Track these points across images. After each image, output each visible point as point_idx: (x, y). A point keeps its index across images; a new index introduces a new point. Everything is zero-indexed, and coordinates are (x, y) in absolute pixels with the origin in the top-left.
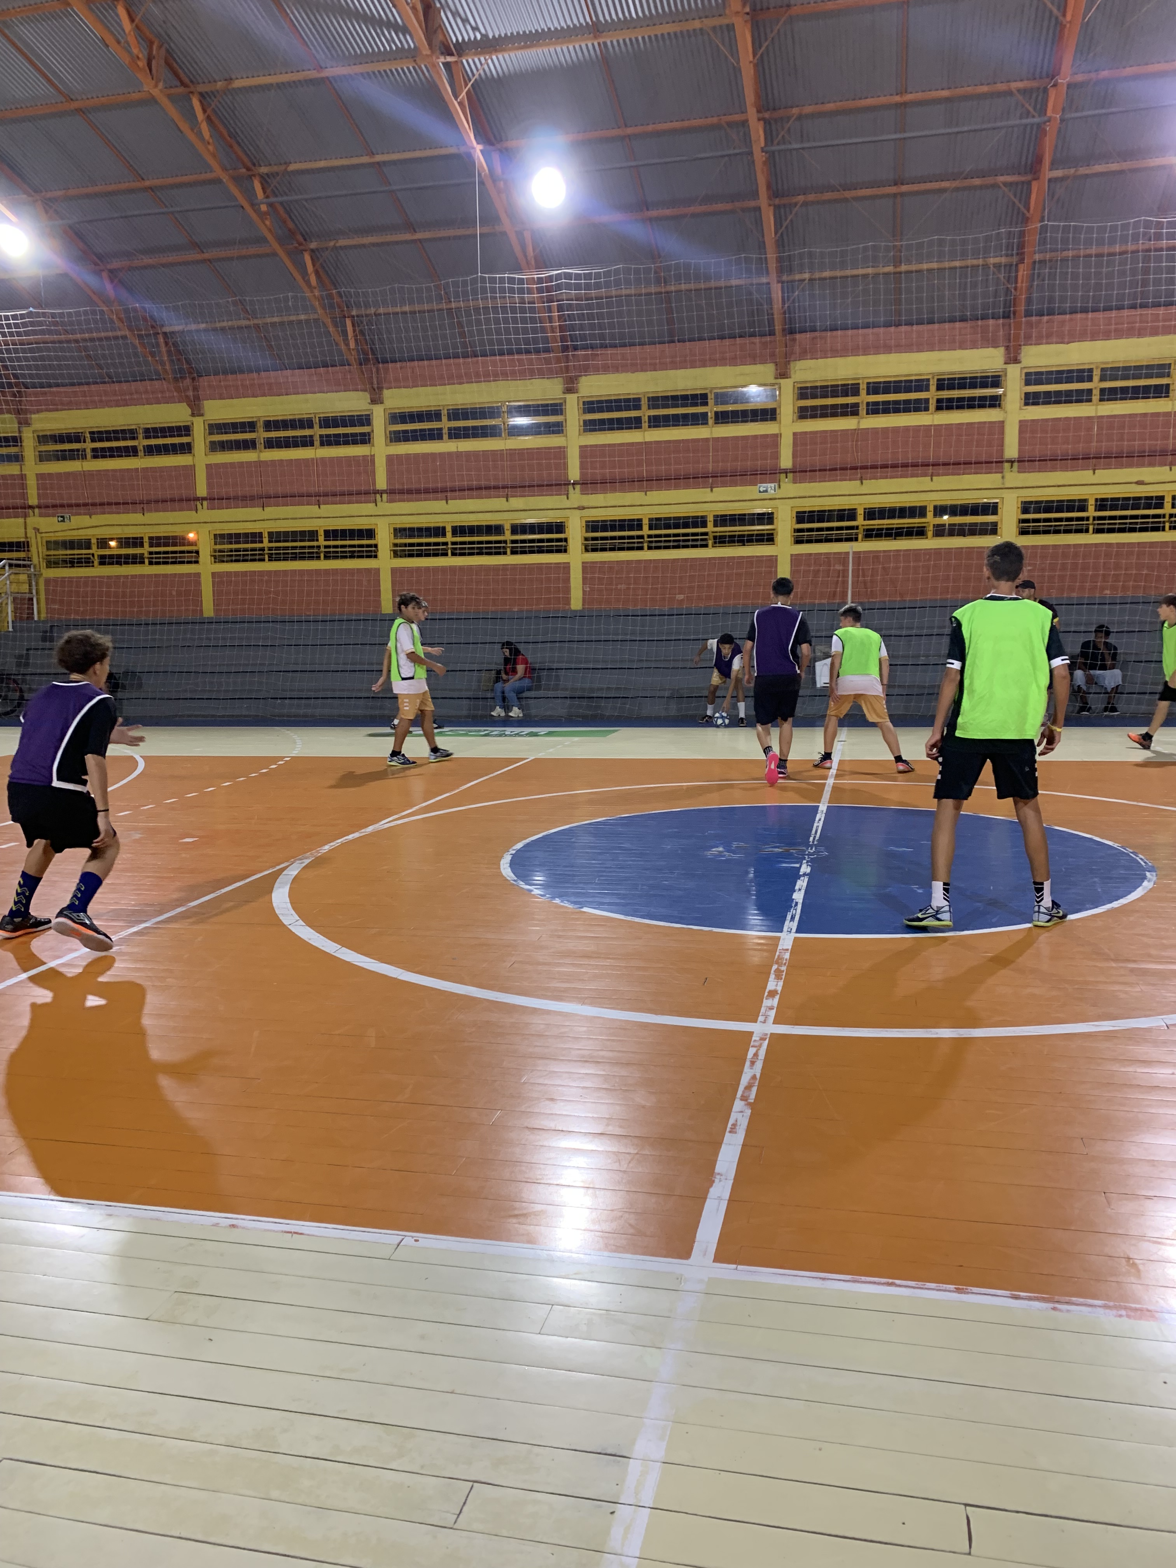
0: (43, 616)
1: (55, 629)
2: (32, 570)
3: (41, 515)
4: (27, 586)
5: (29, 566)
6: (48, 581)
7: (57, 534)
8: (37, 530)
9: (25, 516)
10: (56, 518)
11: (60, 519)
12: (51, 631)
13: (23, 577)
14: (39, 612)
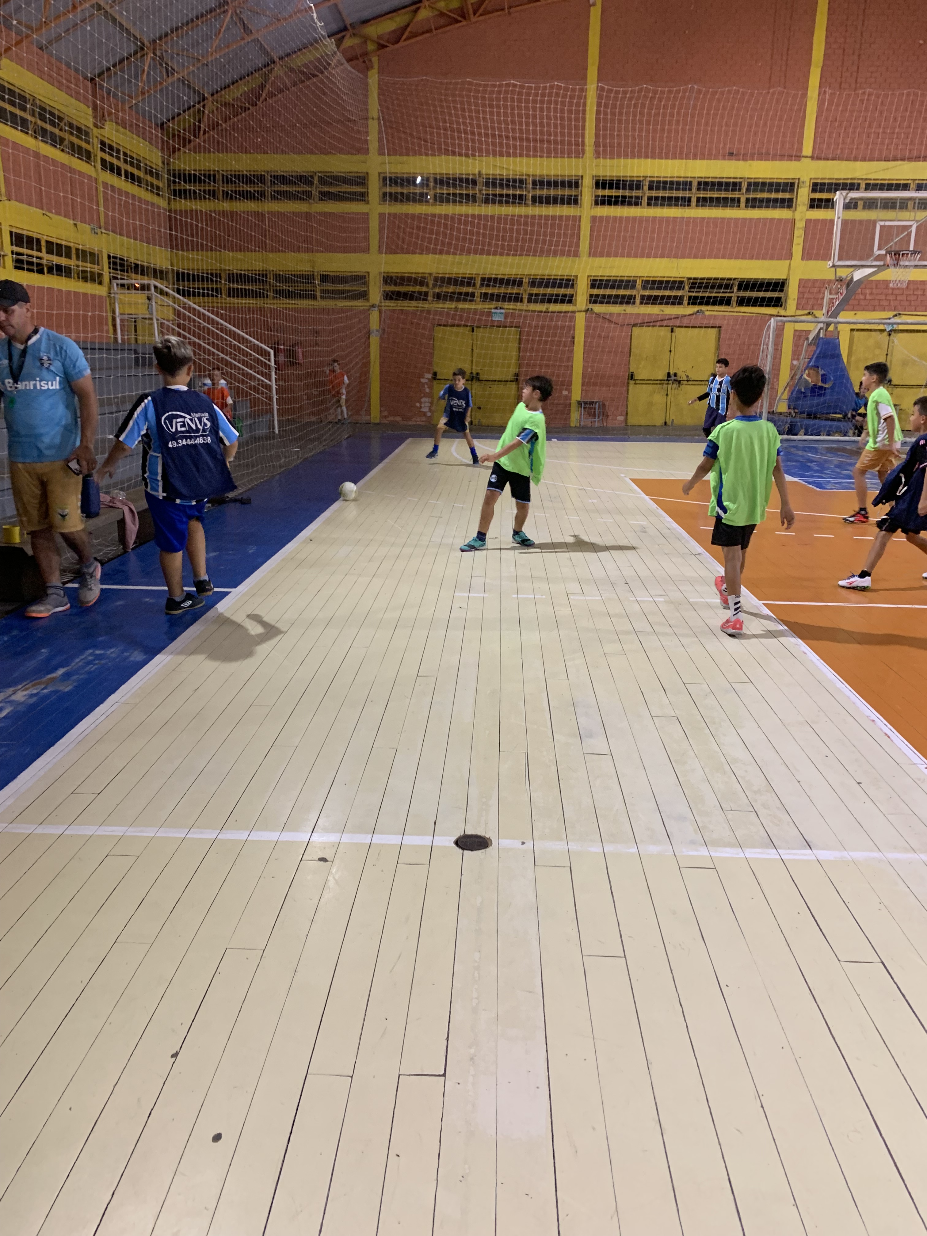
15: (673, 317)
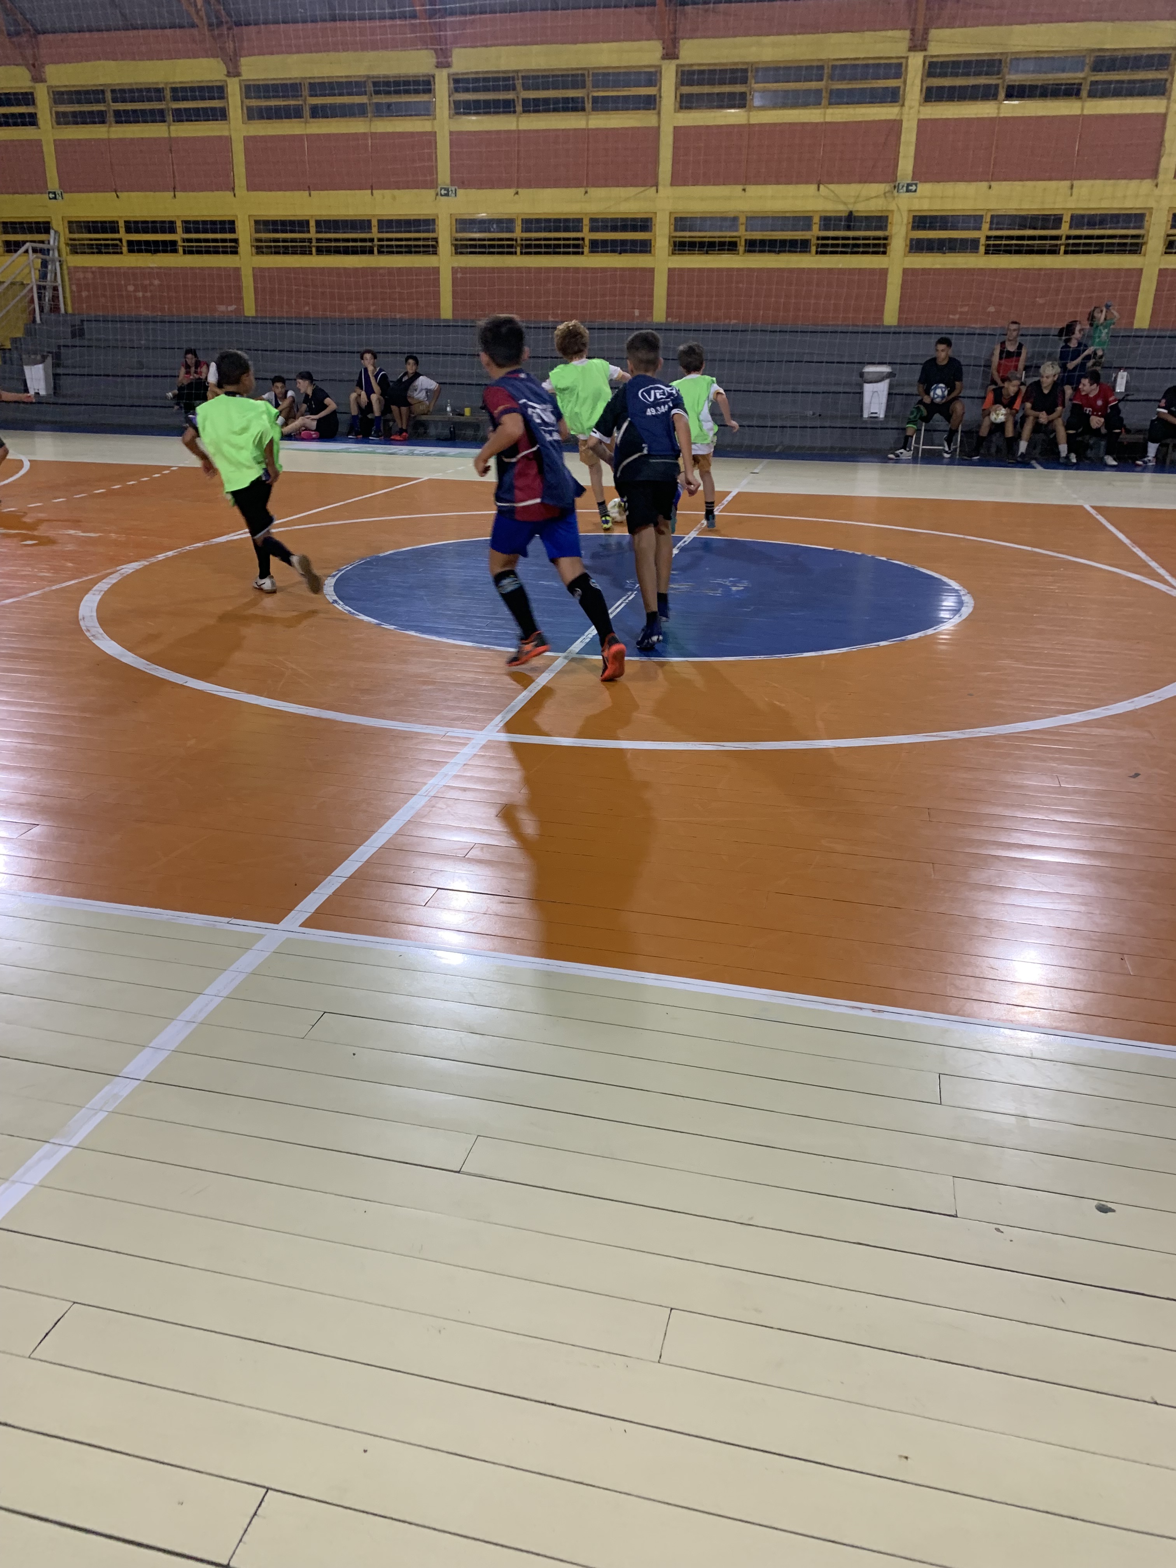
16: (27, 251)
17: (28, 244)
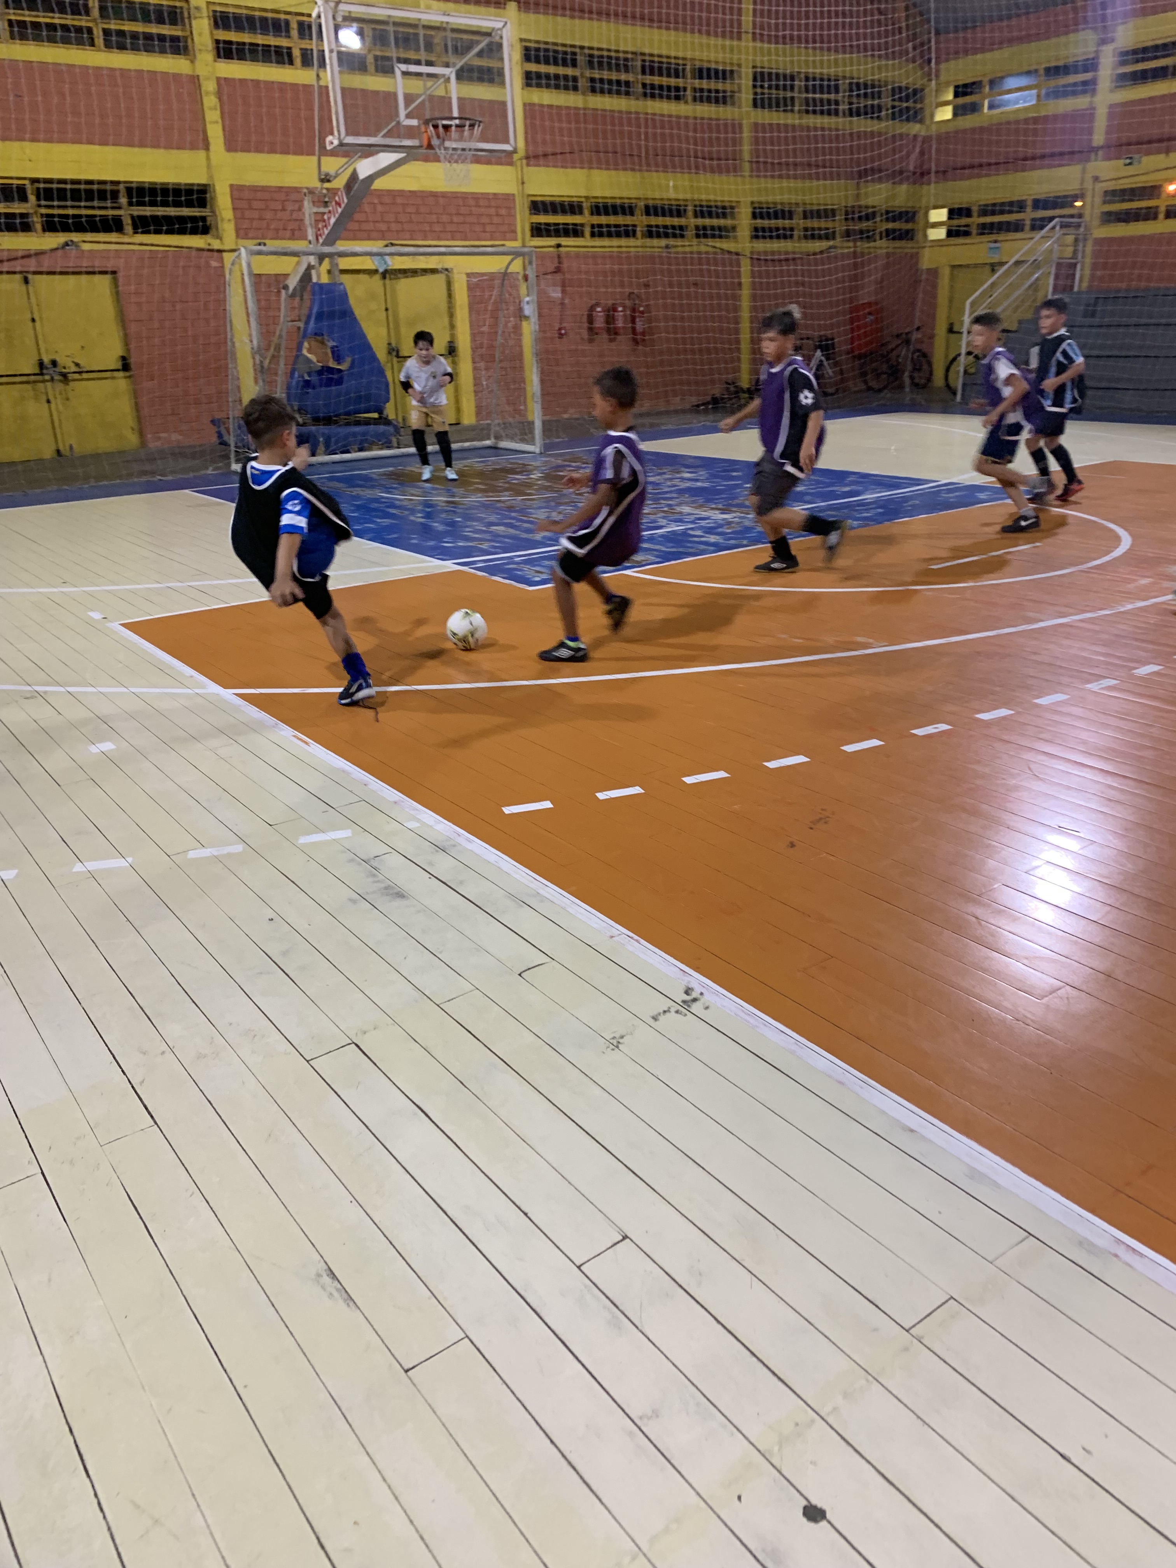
0: (1085, 285)
1: (1101, 301)
2: (1082, 229)
3: (1108, 158)
4: (1070, 249)
5: (1078, 226)
6: (1099, 242)
7: (1121, 181)
8: (1096, 179)
9: (1088, 160)
10: (1122, 162)
11: (1128, 161)
12: (1095, 305)
13: (1070, 239)
14: (1081, 281)
15: (20, 254)
16: (1053, 228)
17: (1057, 220)
